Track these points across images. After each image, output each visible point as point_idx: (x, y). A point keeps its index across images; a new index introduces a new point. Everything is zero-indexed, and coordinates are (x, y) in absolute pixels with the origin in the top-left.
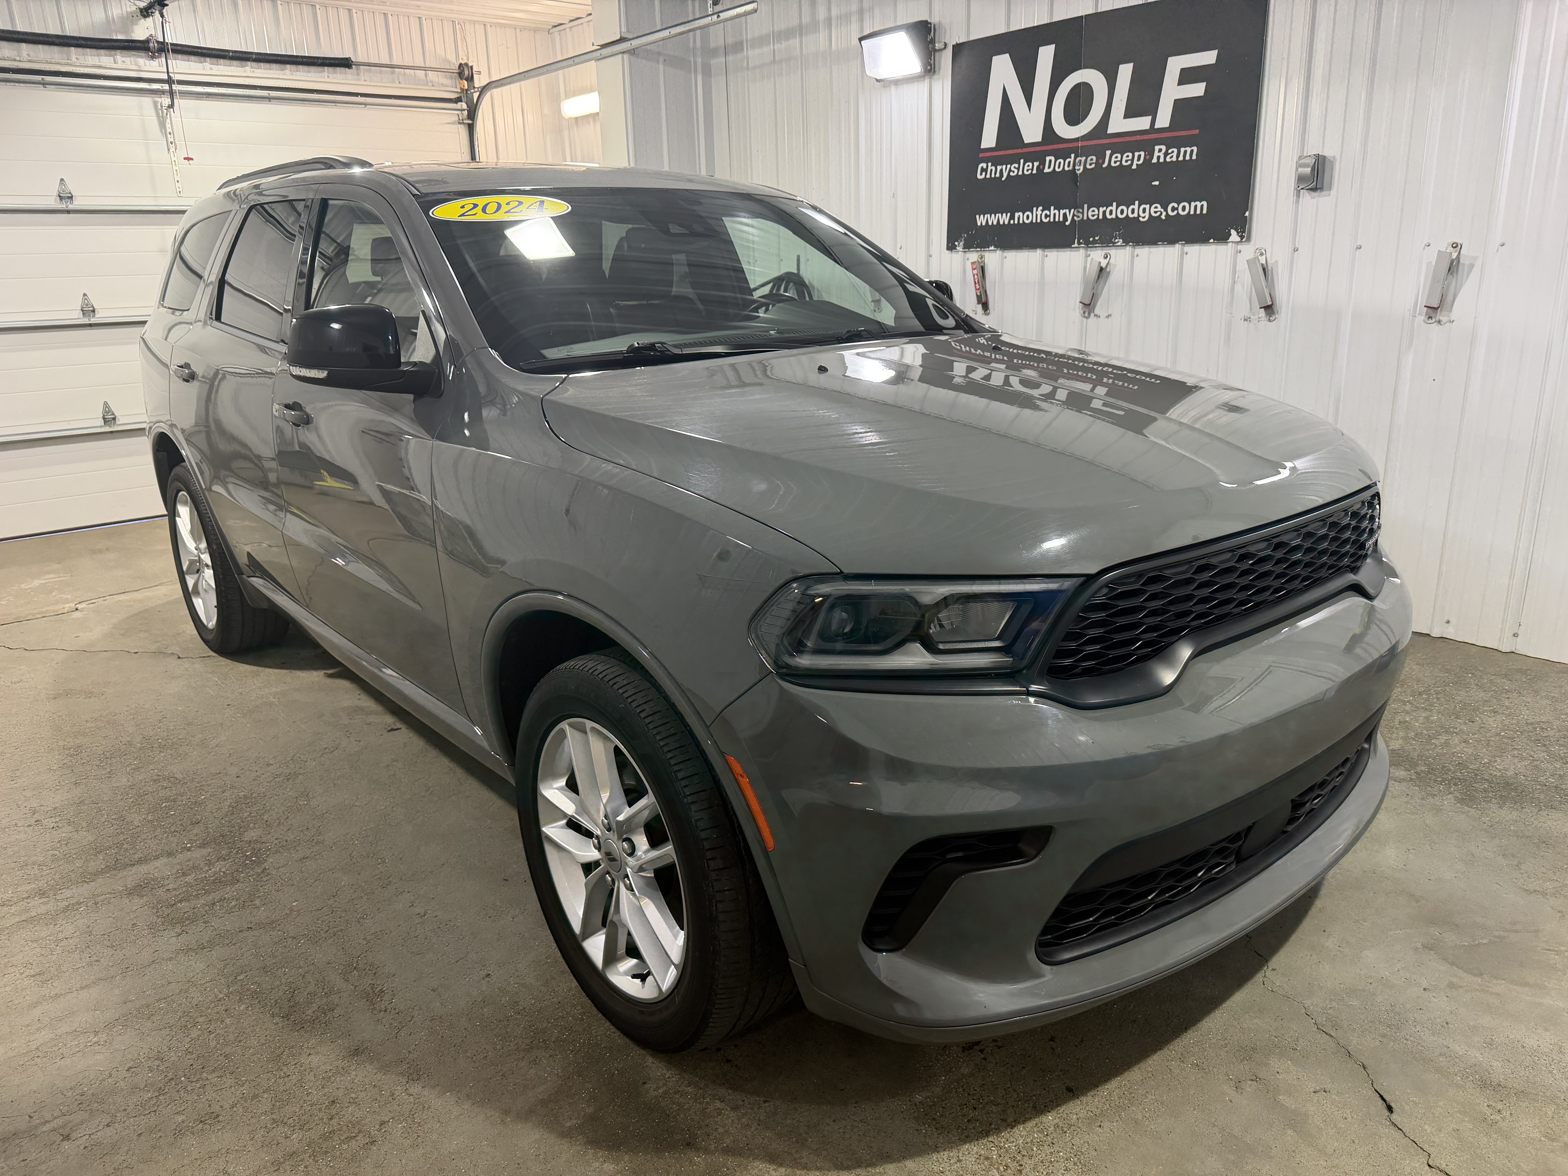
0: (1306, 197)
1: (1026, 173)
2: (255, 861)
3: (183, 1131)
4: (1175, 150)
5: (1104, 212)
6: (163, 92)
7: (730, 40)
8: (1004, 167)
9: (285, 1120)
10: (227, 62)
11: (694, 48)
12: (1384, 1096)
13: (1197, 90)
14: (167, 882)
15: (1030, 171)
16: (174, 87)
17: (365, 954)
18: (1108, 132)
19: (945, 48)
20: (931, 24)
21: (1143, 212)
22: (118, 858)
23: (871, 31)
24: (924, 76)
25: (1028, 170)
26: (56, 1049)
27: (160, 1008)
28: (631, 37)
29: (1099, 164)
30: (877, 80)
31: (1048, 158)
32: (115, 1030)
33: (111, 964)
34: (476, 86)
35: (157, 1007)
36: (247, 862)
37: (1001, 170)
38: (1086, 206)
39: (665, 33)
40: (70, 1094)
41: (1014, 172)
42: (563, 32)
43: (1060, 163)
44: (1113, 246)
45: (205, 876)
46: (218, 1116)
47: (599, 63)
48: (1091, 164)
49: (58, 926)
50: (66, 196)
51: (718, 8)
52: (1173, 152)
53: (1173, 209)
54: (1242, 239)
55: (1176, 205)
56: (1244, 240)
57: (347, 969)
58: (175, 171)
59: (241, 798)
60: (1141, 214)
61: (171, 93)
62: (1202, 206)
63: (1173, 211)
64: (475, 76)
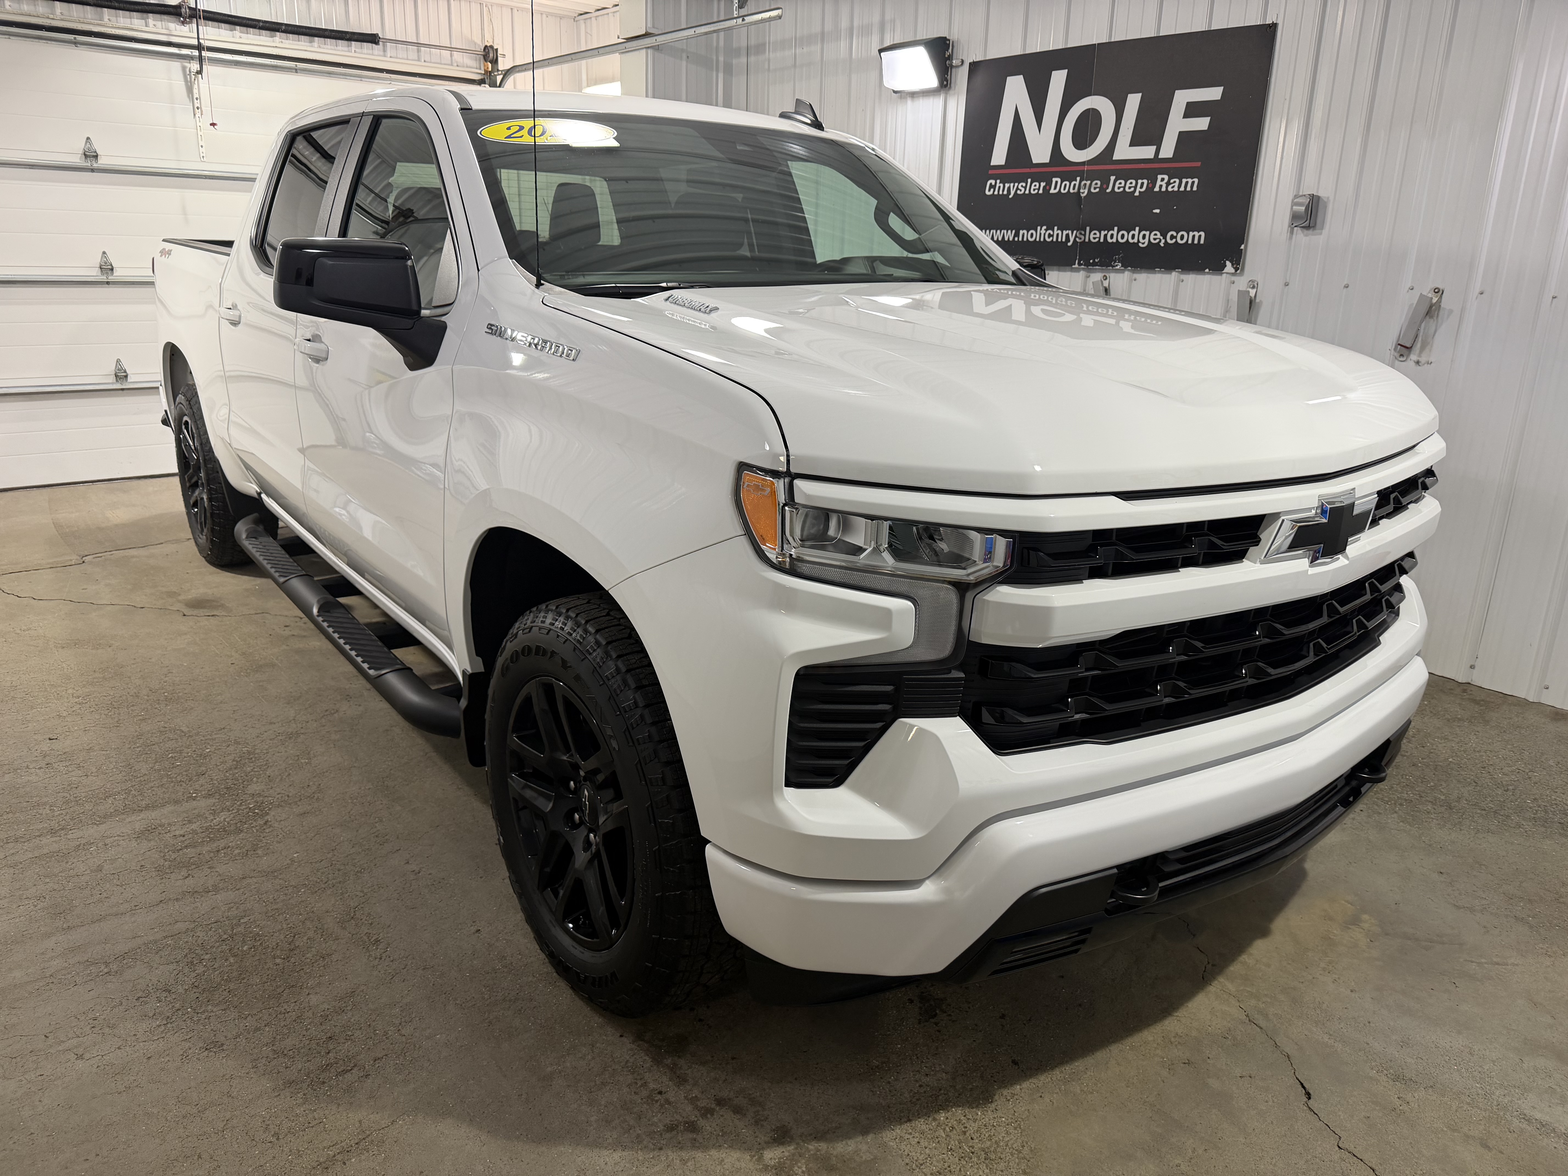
0: (1299, 233)
1: (1032, 192)
2: (258, 814)
3: (190, 1056)
4: (1177, 181)
5: (1106, 236)
6: (191, 58)
7: (753, 42)
8: (1012, 185)
9: (285, 1052)
10: (257, 31)
11: (717, 48)
12: (1304, 1085)
13: (1201, 124)
14: (173, 828)
15: (1036, 191)
16: (204, 53)
17: (362, 906)
18: (1114, 159)
19: (962, 65)
20: (949, 40)
21: (1143, 238)
22: (127, 803)
23: (892, 43)
24: (939, 91)
25: (1034, 190)
26: (70, 976)
27: (168, 945)
28: (657, 33)
29: (1103, 189)
30: (895, 92)
31: (1054, 180)
32: (125, 962)
33: (122, 902)
34: (500, 69)
35: (165, 944)
36: (250, 814)
37: (1009, 188)
38: (1088, 228)
39: (691, 32)
40: (83, 1018)
41: (1021, 190)
42: (589, 20)
43: (1066, 185)
44: (1113, 269)
45: (210, 825)
46: (222, 1045)
47: (623, 55)
48: (1095, 188)
49: (70, 863)
50: (91, 155)
51: (743, 12)
52: (1175, 182)
53: (1172, 237)
54: (1236, 271)
55: (1175, 234)
56: (1238, 272)
57: (345, 918)
58: (199, 137)
59: (244, 753)
60: (1141, 240)
61: (201, 59)
62: (1200, 236)
63: (1171, 239)
64: (500, 59)
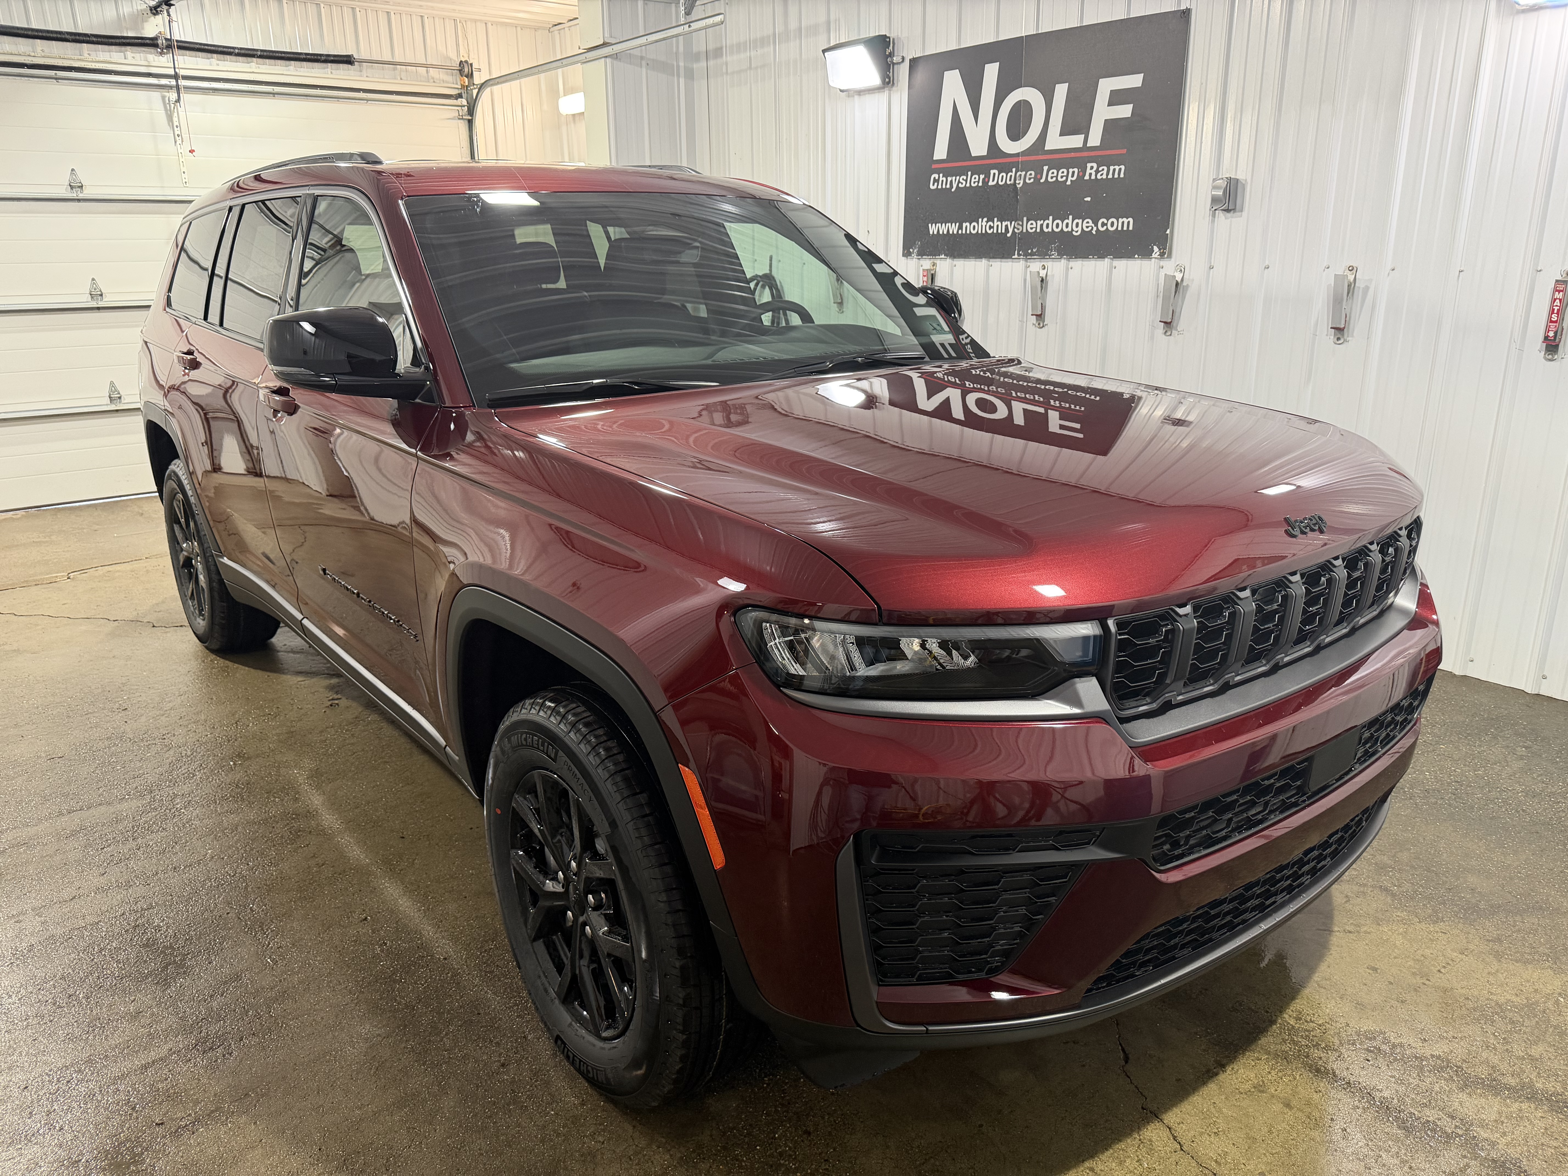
0: (1220, 217)
1: (973, 185)
4: (1105, 168)
5: (1042, 225)
6: (169, 87)
10: (233, 58)
11: (677, 53)
13: (1125, 111)
15: (976, 184)
16: (180, 82)
18: (1046, 149)
19: (903, 61)
20: (889, 38)
21: (1076, 226)
24: (883, 88)
25: (974, 182)
29: (1037, 180)
30: (841, 91)
31: (992, 172)
34: (475, 83)
37: (952, 182)
38: (1025, 219)
39: (643, 40)
41: (962, 184)
42: (562, 31)
43: (1003, 176)
44: (1050, 258)
47: (585, 65)
48: (1030, 179)
50: (76, 186)
51: (691, 18)
52: (1103, 170)
54: (1163, 255)
55: (1105, 221)
56: (1166, 256)
58: (180, 163)
60: (1075, 229)
61: (178, 88)
62: (1129, 222)
63: (1102, 226)
64: (475, 73)
